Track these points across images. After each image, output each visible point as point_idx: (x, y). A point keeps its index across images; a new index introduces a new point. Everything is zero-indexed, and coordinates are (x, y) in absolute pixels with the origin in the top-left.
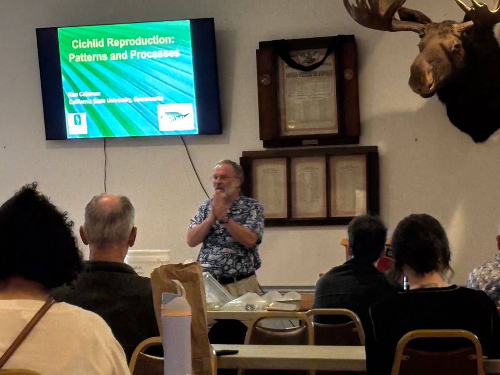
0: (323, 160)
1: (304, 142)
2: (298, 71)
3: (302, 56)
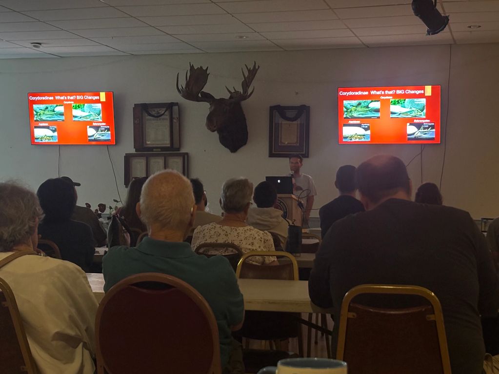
0: (163, 158)
1: (154, 150)
2: (152, 118)
3: (154, 111)
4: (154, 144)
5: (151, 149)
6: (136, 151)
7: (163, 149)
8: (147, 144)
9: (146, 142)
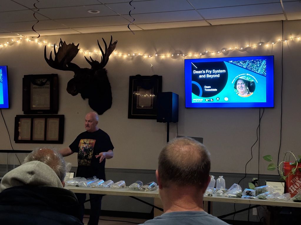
0: (44, 119)
1: (38, 112)
2: (37, 86)
3: (39, 81)
4: (38, 108)
5: (36, 111)
6: (24, 113)
7: (44, 111)
8: (33, 108)
9: (32, 106)
